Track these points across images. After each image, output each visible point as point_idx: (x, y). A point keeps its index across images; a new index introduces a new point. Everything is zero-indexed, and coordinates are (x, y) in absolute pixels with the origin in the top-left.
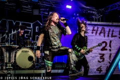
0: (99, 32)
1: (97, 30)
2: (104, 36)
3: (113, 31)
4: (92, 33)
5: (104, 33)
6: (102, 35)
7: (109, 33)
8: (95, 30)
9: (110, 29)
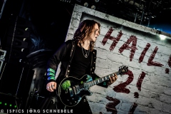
0: (120, 44)
1: (118, 39)
2: (131, 57)
3: (155, 51)
4: (104, 42)
5: (133, 51)
6: (127, 53)
7: (143, 54)
8: (111, 38)
9: (149, 46)
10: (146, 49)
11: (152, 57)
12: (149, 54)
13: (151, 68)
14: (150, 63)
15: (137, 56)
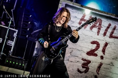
10: (108, 27)
11: (112, 33)
12: (110, 30)
13: (112, 40)
14: (111, 36)
15: (102, 32)
